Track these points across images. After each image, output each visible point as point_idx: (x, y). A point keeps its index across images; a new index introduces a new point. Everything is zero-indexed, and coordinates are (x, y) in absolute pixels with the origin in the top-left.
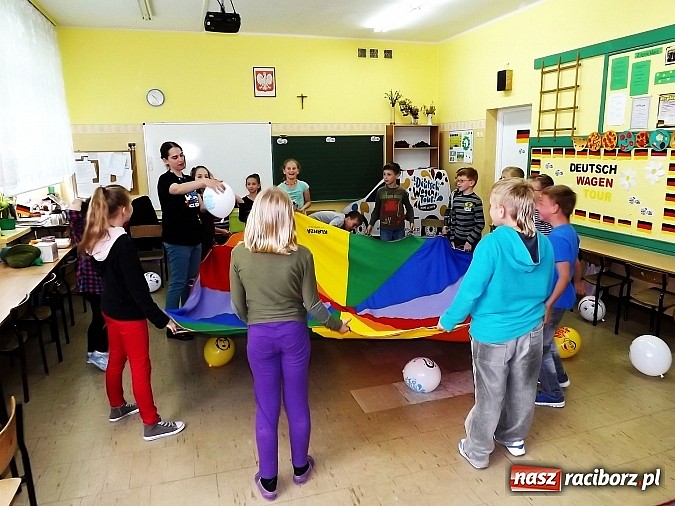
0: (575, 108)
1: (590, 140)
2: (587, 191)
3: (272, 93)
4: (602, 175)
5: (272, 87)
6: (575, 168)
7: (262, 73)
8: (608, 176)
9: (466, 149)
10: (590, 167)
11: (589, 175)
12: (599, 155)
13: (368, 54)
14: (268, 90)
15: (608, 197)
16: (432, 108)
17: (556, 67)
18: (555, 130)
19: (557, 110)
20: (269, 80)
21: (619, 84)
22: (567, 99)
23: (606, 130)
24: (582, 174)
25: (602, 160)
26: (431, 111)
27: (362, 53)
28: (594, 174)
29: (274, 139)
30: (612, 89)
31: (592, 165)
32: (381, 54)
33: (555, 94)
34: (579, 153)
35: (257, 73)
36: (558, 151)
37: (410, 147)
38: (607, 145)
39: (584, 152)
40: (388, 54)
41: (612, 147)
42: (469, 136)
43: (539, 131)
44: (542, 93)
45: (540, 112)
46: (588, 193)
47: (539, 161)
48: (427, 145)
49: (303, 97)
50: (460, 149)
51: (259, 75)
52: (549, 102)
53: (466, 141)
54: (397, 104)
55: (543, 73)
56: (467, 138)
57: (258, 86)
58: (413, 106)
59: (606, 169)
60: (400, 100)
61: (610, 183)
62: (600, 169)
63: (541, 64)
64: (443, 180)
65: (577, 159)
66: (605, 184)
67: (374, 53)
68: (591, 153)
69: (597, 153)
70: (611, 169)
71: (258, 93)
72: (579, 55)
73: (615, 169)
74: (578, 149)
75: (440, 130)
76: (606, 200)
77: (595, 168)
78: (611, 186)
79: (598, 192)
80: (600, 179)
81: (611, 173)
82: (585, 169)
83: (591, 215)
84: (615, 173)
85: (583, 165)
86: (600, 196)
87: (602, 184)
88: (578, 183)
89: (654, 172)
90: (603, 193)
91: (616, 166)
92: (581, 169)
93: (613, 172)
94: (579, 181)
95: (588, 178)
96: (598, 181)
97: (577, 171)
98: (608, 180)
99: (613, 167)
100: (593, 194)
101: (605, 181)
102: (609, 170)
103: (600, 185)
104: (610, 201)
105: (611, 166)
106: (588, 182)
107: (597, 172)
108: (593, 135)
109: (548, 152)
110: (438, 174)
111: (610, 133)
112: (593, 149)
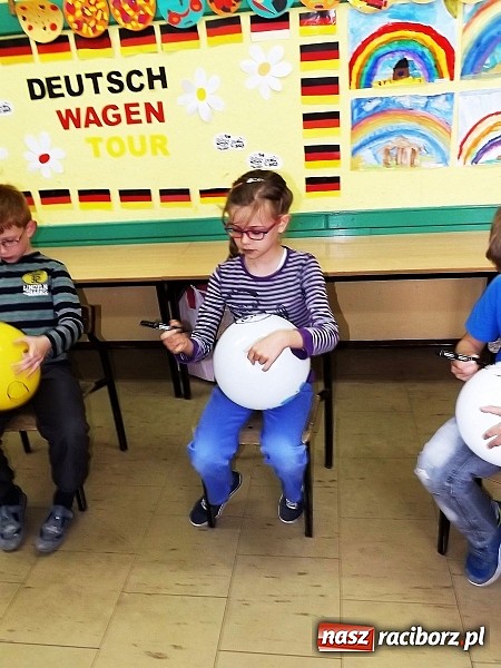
1: (71, 8)
2: (95, 141)
4: (127, 96)
6: (44, 88)
8: (147, 96)
10: (88, 83)
11: (89, 99)
12: (109, 45)
15: (160, 146)
24: (69, 102)
25: (119, 58)
28: (107, 97)
31: (94, 77)
34: (45, 48)
38: (126, 18)
39: (60, 44)
41: (142, 19)
46: (102, 147)
59: (136, 81)
61: (156, 113)
62: (117, 82)
65: (42, 66)
66: (142, 116)
68: (83, 42)
69: (103, 41)
70: (151, 78)
73: (162, 77)
74: (38, 35)
76: (155, 153)
77: (103, 83)
78: (161, 118)
79: (130, 139)
80: (127, 106)
81: (151, 87)
82: (75, 88)
83: (126, 195)
84: (165, 85)
85: (67, 78)
86: (138, 147)
87: (134, 117)
88: (66, 126)
89: (264, 69)
90: (142, 138)
91: (162, 69)
92: (64, 90)
93: (158, 83)
94: (68, 119)
95: (90, 110)
96: (122, 111)
97: (53, 96)
98: (148, 107)
99: (156, 72)
100: (116, 147)
101: (142, 109)
102: (144, 80)
103: (130, 121)
104: (166, 153)
105: (149, 70)
106: (93, 118)
107: (111, 90)
112: (87, 32)
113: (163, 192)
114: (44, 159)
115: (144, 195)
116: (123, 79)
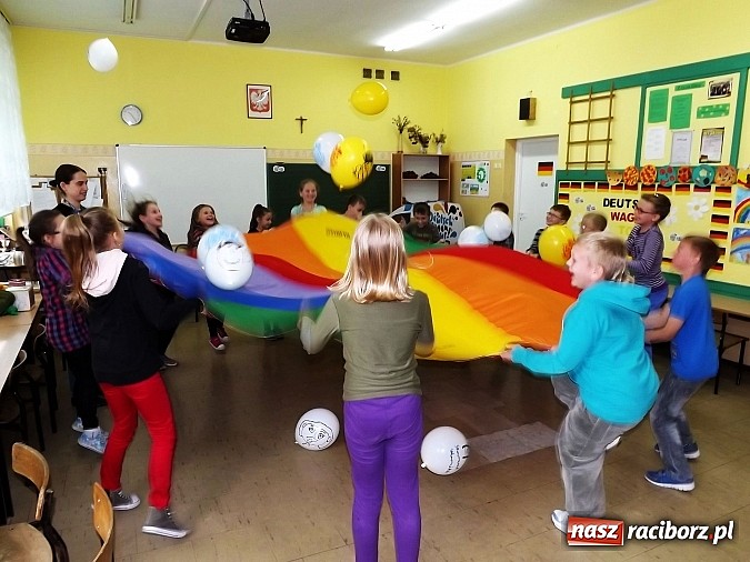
0: (608, 140)
1: (626, 174)
2: (622, 227)
3: (268, 114)
5: (267, 108)
6: (609, 203)
7: (256, 90)
9: (481, 181)
10: (625, 203)
11: (624, 210)
12: (637, 189)
13: (374, 74)
14: (264, 111)
16: (442, 136)
17: (587, 97)
18: (587, 163)
19: (588, 142)
20: (264, 99)
21: (658, 116)
22: (599, 131)
23: (643, 164)
24: (616, 210)
26: (441, 140)
27: (367, 73)
28: (630, 210)
29: (270, 166)
30: (650, 121)
31: (629, 201)
32: (388, 75)
33: (586, 125)
34: (614, 187)
35: (252, 90)
36: (590, 185)
37: (419, 177)
38: (645, 180)
39: (619, 187)
40: (395, 76)
41: (651, 181)
42: (485, 167)
43: (568, 163)
44: (571, 123)
45: (569, 143)
47: (568, 195)
48: (435, 176)
49: (302, 120)
50: (474, 181)
51: (254, 93)
52: (580, 133)
53: (481, 172)
54: (405, 131)
55: (572, 103)
56: (481, 169)
57: (252, 105)
58: (423, 133)
60: (408, 126)
63: (570, 93)
64: (457, 214)
65: (610, 194)
67: (380, 74)
68: (627, 187)
69: (635, 188)
71: (252, 114)
72: (614, 85)
74: (612, 183)
75: (451, 160)
77: (631, 204)
82: (620, 204)
85: (618, 200)
88: (613, 219)
89: (697, 208)
92: (616, 204)
94: (614, 216)
95: (624, 214)
97: (611, 206)
106: (623, 217)
108: (629, 169)
109: (578, 185)
110: (453, 207)
111: (649, 167)
112: (630, 183)
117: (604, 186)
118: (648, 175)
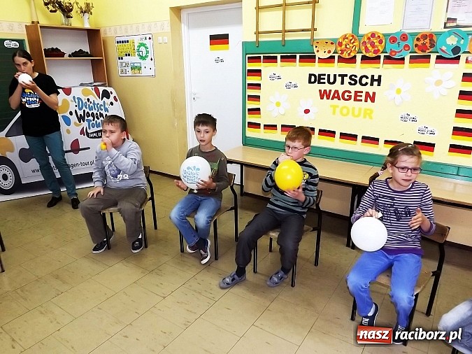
0: (314, 2)
1: (340, 44)
2: (335, 107)
4: (358, 87)
6: (316, 79)
8: (368, 89)
9: (142, 58)
10: (339, 79)
11: (337, 86)
12: (354, 62)
15: (368, 114)
18: (284, 31)
19: (285, 6)
23: (364, 30)
24: (327, 87)
25: (359, 69)
28: (346, 86)
31: (343, 76)
34: (322, 60)
36: (289, 58)
37: (66, 56)
38: (367, 50)
39: (330, 59)
41: (375, 52)
42: (147, 42)
43: (258, 33)
45: (258, 8)
46: (338, 110)
47: (259, 71)
48: (86, 55)
50: (134, 59)
53: (142, 48)
56: (144, 45)
59: (364, 80)
61: (373, 98)
62: (354, 80)
64: (112, 99)
65: (317, 68)
66: (363, 98)
68: (341, 60)
69: (352, 60)
70: (373, 79)
73: (379, 81)
74: (321, 55)
75: (102, 35)
76: (365, 117)
77: (347, 80)
78: (373, 100)
79: (354, 108)
80: (356, 92)
81: (372, 84)
82: (332, 80)
83: (343, 136)
84: (379, 85)
85: (329, 76)
86: (356, 113)
87: (358, 98)
88: (322, 98)
89: (438, 83)
90: (360, 109)
91: (380, 77)
92: (326, 81)
93: (376, 83)
94: (324, 95)
95: (337, 92)
96: (353, 94)
97: (319, 83)
98: (367, 94)
99: (376, 78)
100: (345, 111)
101: (364, 95)
102: (369, 81)
103: (355, 100)
104: (371, 118)
105: (373, 76)
106: (336, 95)
107: (350, 83)
108: (345, 37)
109: (273, 59)
110: (105, 92)
111: (373, 35)
112: (345, 55)
113: (364, 138)
114: (307, 111)
115: (354, 137)
116: (358, 79)
117: (309, 58)
118: (373, 45)
